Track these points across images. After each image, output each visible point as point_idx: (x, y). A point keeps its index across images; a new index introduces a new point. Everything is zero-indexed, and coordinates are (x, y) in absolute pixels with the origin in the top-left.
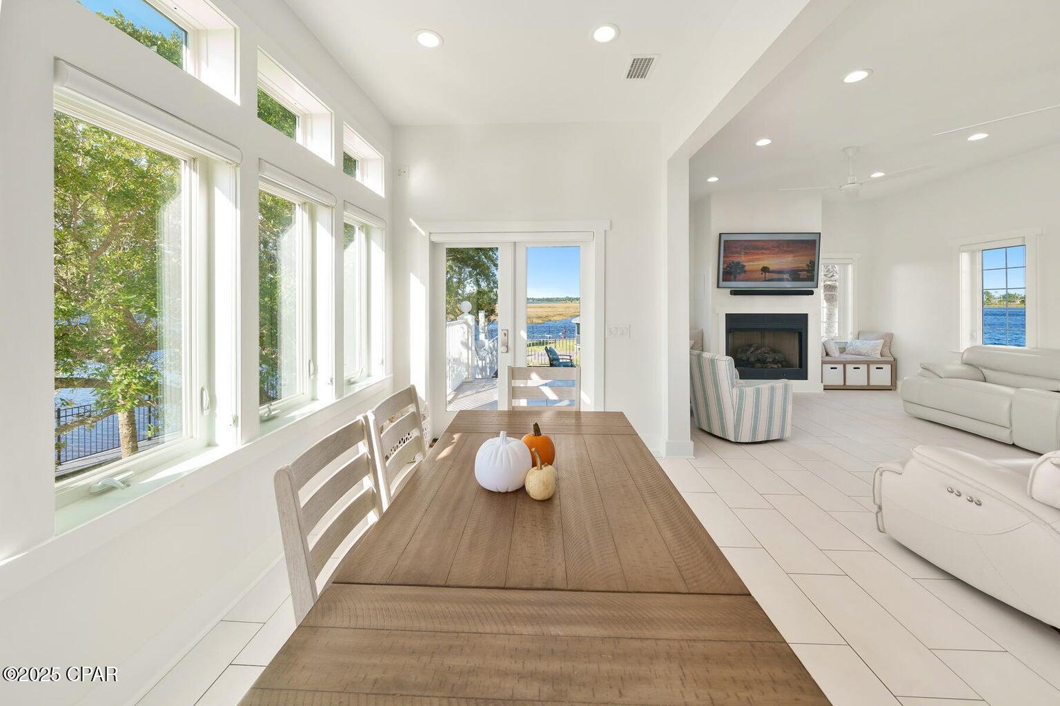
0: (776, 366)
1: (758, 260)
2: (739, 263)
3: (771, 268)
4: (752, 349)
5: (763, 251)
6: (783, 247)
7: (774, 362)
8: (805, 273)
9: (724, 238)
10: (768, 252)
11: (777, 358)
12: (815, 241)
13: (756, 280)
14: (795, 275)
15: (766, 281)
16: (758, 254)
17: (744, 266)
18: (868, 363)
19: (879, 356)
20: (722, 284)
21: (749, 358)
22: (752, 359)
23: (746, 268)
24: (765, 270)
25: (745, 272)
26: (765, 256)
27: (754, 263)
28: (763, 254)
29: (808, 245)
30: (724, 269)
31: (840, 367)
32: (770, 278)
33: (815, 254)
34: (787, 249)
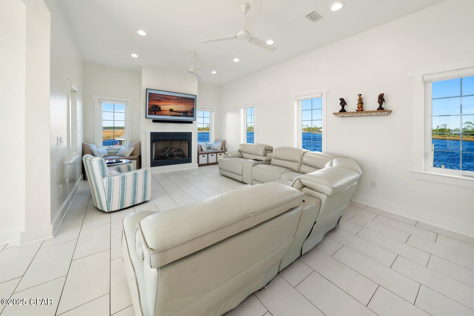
0: (178, 158)
1: (168, 105)
2: (157, 106)
3: (174, 110)
4: (168, 150)
5: (170, 101)
6: (180, 100)
7: (178, 156)
8: (190, 113)
9: (149, 91)
10: (172, 101)
11: (179, 153)
12: (194, 99)
13: (167, 115)
14: (186, 114)
15: (172, 116)
16: (167, 102)
17: (160, 108)
18: (217, 153)
19: (220, 150)
20: (148, 116)
21: (165, 155)
22: (167, 155)
23: (162, 109)
24: (171, 110)
25: (161, 110)
26: (171, 103)
27: (166, 107)
28: (170, 102)
29: (191, 101)
30: (149, 108)
31: (206, 155)
32: (174, 114)
33: (194, 105)
34: (182, 101)
